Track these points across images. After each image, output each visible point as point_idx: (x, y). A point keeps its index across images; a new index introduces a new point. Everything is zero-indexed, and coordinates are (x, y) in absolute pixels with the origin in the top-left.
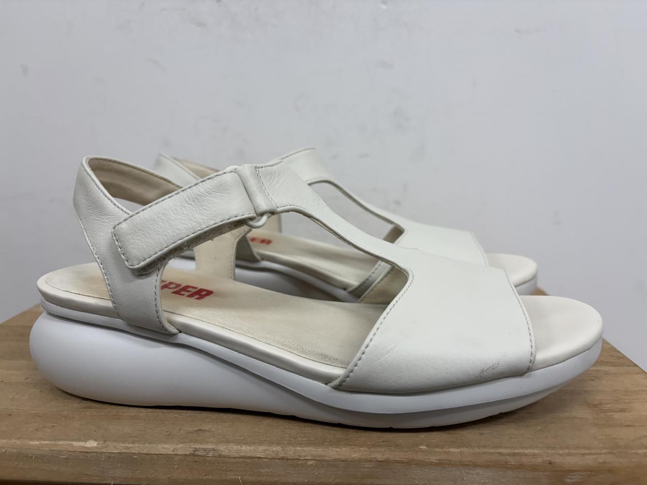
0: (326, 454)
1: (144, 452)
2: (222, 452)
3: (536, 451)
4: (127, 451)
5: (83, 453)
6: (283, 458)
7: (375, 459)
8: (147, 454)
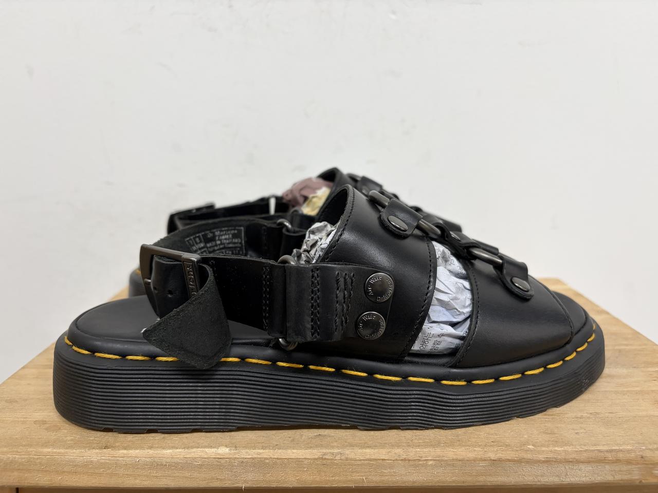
0: (444, 455)
1: (276, 457)
2: (348, 455)
3: (629, 447)
4: (259, 456)
5: (217, 459)
6: (405, 460)
7: (489, 458)
8: (278, 459)
